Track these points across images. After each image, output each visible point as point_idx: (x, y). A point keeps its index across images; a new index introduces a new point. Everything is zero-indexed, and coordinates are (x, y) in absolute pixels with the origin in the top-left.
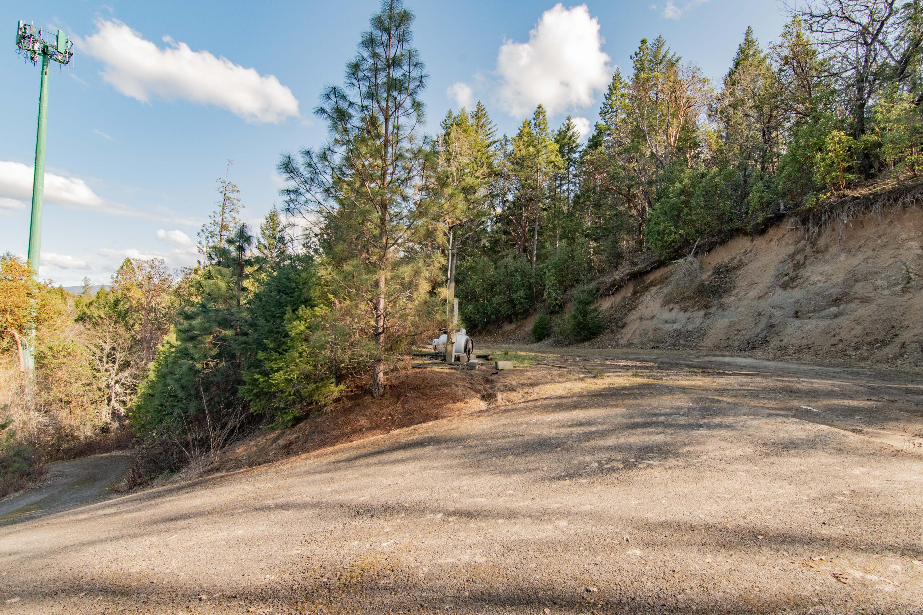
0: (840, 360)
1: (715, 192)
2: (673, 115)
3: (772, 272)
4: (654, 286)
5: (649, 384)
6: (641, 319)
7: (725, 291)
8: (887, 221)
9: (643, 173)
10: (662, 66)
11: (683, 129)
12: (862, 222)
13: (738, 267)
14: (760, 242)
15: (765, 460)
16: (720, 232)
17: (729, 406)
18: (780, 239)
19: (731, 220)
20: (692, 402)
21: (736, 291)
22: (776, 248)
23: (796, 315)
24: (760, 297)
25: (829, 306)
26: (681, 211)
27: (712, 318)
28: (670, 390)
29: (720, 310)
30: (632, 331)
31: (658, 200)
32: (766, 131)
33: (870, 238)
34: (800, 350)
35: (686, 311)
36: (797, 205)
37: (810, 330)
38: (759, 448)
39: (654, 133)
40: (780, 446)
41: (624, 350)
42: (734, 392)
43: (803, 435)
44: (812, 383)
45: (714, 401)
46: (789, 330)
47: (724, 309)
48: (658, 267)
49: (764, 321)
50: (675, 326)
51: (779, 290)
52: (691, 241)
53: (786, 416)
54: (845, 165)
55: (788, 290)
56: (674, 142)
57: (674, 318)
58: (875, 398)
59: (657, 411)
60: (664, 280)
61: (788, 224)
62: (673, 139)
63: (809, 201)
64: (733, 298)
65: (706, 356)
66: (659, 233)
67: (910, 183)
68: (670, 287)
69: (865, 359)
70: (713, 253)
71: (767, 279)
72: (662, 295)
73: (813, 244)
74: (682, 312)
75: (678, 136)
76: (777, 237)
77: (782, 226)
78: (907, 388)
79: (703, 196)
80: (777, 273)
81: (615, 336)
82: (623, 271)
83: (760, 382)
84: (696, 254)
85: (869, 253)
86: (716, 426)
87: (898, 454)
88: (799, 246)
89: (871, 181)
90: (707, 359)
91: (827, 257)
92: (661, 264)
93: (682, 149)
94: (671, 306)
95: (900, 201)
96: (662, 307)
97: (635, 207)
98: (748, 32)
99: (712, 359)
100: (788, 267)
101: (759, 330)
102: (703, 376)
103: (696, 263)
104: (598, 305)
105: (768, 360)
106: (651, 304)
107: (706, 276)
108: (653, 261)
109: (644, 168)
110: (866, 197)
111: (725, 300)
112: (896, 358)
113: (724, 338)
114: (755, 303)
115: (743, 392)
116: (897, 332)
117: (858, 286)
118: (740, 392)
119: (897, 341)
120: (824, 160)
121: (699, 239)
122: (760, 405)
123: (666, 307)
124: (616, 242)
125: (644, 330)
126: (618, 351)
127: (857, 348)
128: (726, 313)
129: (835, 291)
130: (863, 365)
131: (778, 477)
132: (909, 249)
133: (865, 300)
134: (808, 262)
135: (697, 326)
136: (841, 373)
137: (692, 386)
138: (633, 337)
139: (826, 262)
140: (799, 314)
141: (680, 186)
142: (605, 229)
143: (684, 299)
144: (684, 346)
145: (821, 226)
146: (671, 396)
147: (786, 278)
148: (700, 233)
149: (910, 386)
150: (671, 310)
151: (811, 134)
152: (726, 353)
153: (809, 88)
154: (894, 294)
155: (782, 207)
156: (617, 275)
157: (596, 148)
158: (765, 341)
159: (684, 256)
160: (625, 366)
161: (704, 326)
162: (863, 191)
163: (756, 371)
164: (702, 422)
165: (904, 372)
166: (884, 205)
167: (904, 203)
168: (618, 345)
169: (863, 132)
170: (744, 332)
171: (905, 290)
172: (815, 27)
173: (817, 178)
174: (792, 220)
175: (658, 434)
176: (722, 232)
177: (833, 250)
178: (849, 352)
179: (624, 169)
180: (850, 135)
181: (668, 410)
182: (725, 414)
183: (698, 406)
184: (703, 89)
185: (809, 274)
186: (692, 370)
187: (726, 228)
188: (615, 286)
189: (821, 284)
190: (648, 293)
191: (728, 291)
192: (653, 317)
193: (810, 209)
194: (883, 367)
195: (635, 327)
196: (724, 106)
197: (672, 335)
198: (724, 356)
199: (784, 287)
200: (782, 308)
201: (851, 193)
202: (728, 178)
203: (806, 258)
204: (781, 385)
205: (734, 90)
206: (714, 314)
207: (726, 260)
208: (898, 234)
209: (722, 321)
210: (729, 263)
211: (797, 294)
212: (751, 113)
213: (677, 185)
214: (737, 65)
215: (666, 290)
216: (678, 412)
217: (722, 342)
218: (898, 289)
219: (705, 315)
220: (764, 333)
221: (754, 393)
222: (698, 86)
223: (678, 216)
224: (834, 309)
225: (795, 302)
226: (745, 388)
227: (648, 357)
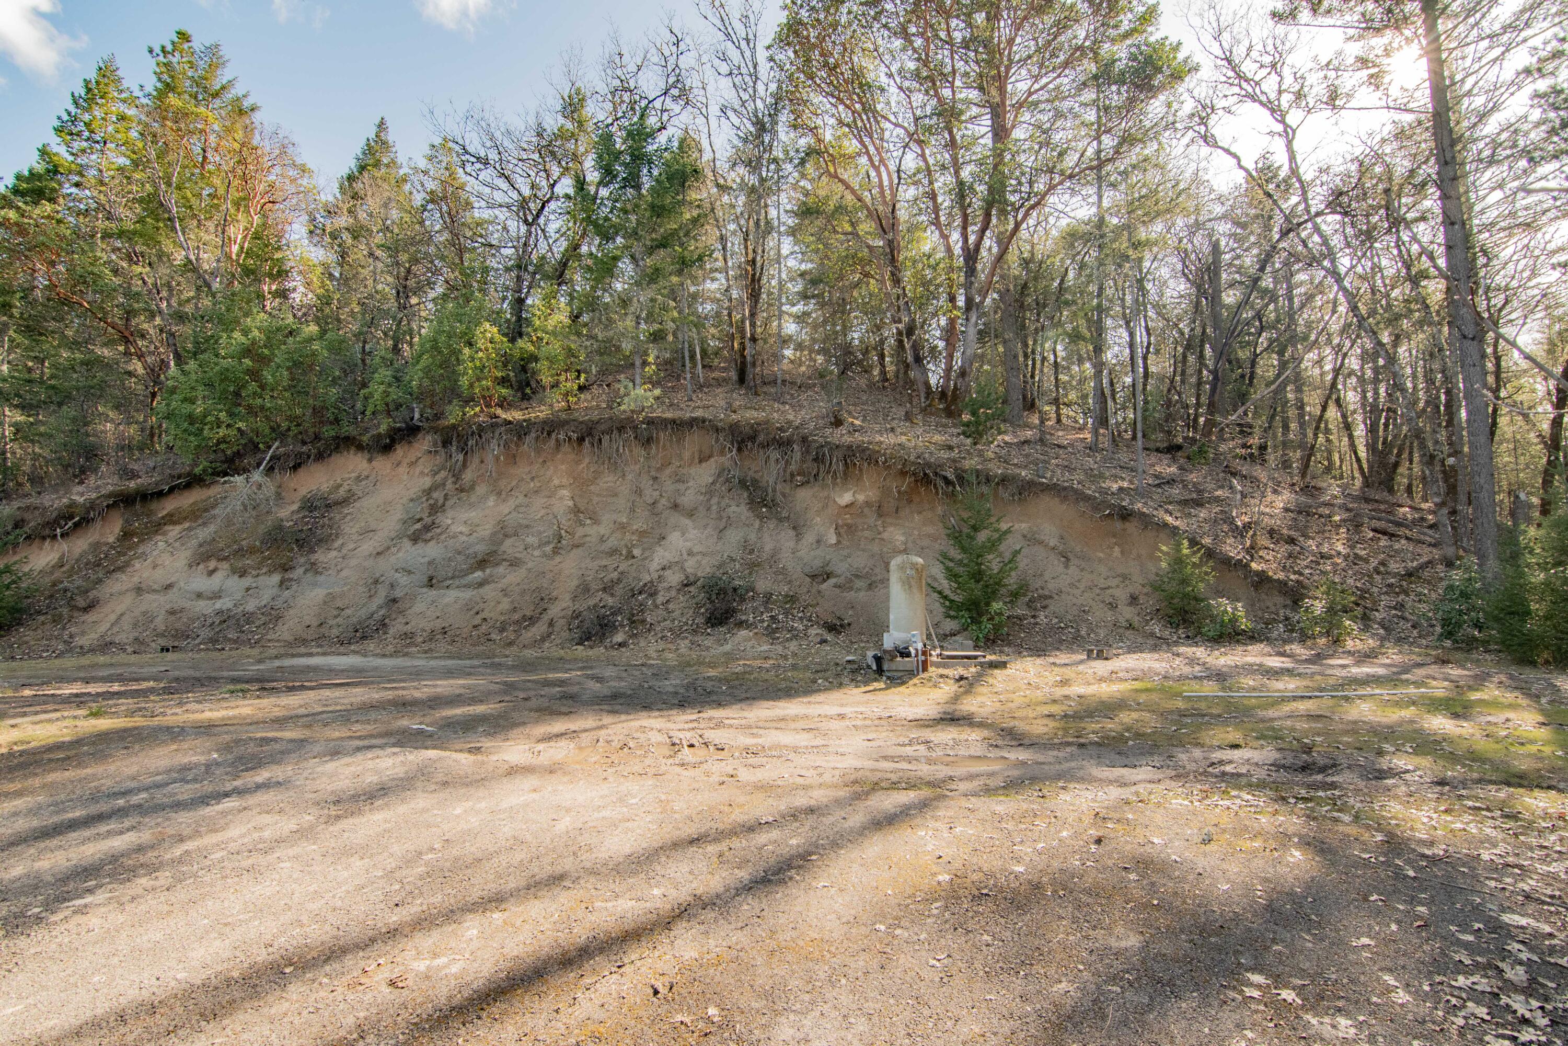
0: (482, 648)
1: (311, 367)
2: (237, 204)
3: (398, 514)
4: (175, 523)
5: (125, 730)
6: (139, 590)
7: (321, 541)
8: (541, 460)
9: (164, 294)
10: (217, 103)
11: (257, 236)
12: (514, 456)
13: (345, 502)
14: (382, 464)
15: (331, 828)
16: (317, 437)
17: (290, 746)
18: (412, 464)
19: (337, 421)
20: (217, 751)
21: (340, 542)
22: (405, 477)
23: (430, 583)
24: (378, 554)
25: (472, 570)
26: (244, 386)
27: (295, 587)
28: (174, 734)
29: (309, 575)
30: (113, 617)
31: (195, 354)
32: (403, 292)
33: (523, 479)
34: (432, 636)
35: (243, 574)
36: (437, 417)
37: (447, 605)
38: (326, 811)
39: (195, 223)
40: (362, 798)
41: (85, 661)
42: (311, 719)
43: (400, 771)
44: (435, 686)
45: (266, 741)
46: (419, 607)
47: (317, 573)
48: (188, 486)
49: (382, 594)
50: (219, 605)
51: (407, 544)
52: (261, 446)
53: (381, 747)
54: (499, 374)
55: (420, 545)
56: (238, 255)
57: (217, 589)
58: (507, 699)
59: (134, 784)
60: (197, 515)
61: (425, 443)
62: (235, 249)
63: (453, 414)
64: (334, 554)
65: (276, 657)
66: (191, 419)
67: (563, 416)
68: (212, 528)
69: (511, 644)
70: (302, 472)
71: (390, 525)
72: (194, 542)
73: (457, 477)
74: (236, 577)
75: (246, 245)
76: (407, 460)
77: (416, 445)
78: (545, 679)
79: (288, 368)
80: (405, 517)
81: (64, 628)
82: (98, 487)
83: (359, 695)
84: (270, 470)
85: (521, 499)
86: (258, 787)
87: (513, 771)
88: (439, 477)
89: (525, 404)
90: (277, 663)
91: (473, 499)
92: (193, 481)
93: (253, 272)
94: (212, 564)
95: (554, 435)
96: (190, 566)
97: (141, 356)
98: (382, 125)
99: (288, 662)
100: (421, 510)
101: (373, 607)
102: (258, 697)
103: (269, 487)
104: (17, 558)
105: (384, 656)
106: (166, 559)
107: (287, 512)
108: (175, 473)
109: (168, 285)
110: (519, 423)
111: (320, 556)
112: (543, 640)
113: (315, 623)
114: (369, 563)
115: (324, 716)
116: (546, 606)
117: (508, 542)
118: (319, 717)
119: (546, 618)
120: (472, 359)
121: (277, 444)
122: (349, 734)
123: (201, 566)
124: (84, 421)
125: (144, 613)
126: (69, 662)
127: (502, 630)
128: (321, 579)
129: (481, 548)
130: (507, 653)
131: (348, 852)
132: (561, 498)
133: (515, 563)
134: (449, 503)
135: (263, 603)
136: (480, 666)
137: (230, 718)
138: (115, 629)
139: (472, 506)
140: (434, 581)
141: (243, 339)
142: (53, 387)
143: (240, 553)
144: (235, 641)
145: (466, 453)
146: (175, 747)
147: (418, 526)
148: (279, 433)
149: (551, 676)
150: (211, 573)
151: (459, 318)
152: (314, 650)
153: (461, 252)
154: (545, 555)
155: (417, 416)
156: (80, 495)
157: (36, 203)
158: (383, 625)
159: (245, 470)
160: (77, 695)
161: (278, 603)
162: (515, 415)
163: (358, 677)
164: (229, 787)
165: (548, 658)
166: (537, 438)
167: (557, 440)
168: (70, 650)
169: (521, 335)
170: (348, 612)
171: (556, 551)
172: (469, 168)
173: (464, 381)
174: (429, 438)
175: (121, 833)
176: (320, 439)
177: (481, 490)
178: (493, 636)
179: (115, 272)
180: (504, 335)
181: (159, 778)
182: (279, 763)
183: (229, 757)
184: (300, 181)
185: (449, 522)
186: (239, 687)
187: (328, 432)
188: (71, 517)
189: (464, 538)
190: (159, 537)
191: (325, 541)
192: (169, 587)
193: (454, 427)
194: (530, 653)
195: (120, 609)
196: (337, 226)
197: (210, 621)
198: (310, 655)
199: (415, 539)
200: (410, 572)
201: (504, 415)
202: (337, 348)
203: (446, 497)
204: (390, 695)
205: (355, 206)
206: (298, 581)
207: (325, 487)
208: (550, 480)
209: (313, 594)
210: (330, 493)
211: (432, 550)
212: (379, 253)
213: (237, 334)
214: (362, 168)
215: (204, 533)
216: (183, 774)
217: (311, 631)
218: (548, 549)
219: (282, 583)
220: (382, 612)
221: (342, 716)
222: (292, 173)
223: (237, 394)
224: (478, 574)
225: (429, 563)
226: (330, 709)
227: (145, 670)
